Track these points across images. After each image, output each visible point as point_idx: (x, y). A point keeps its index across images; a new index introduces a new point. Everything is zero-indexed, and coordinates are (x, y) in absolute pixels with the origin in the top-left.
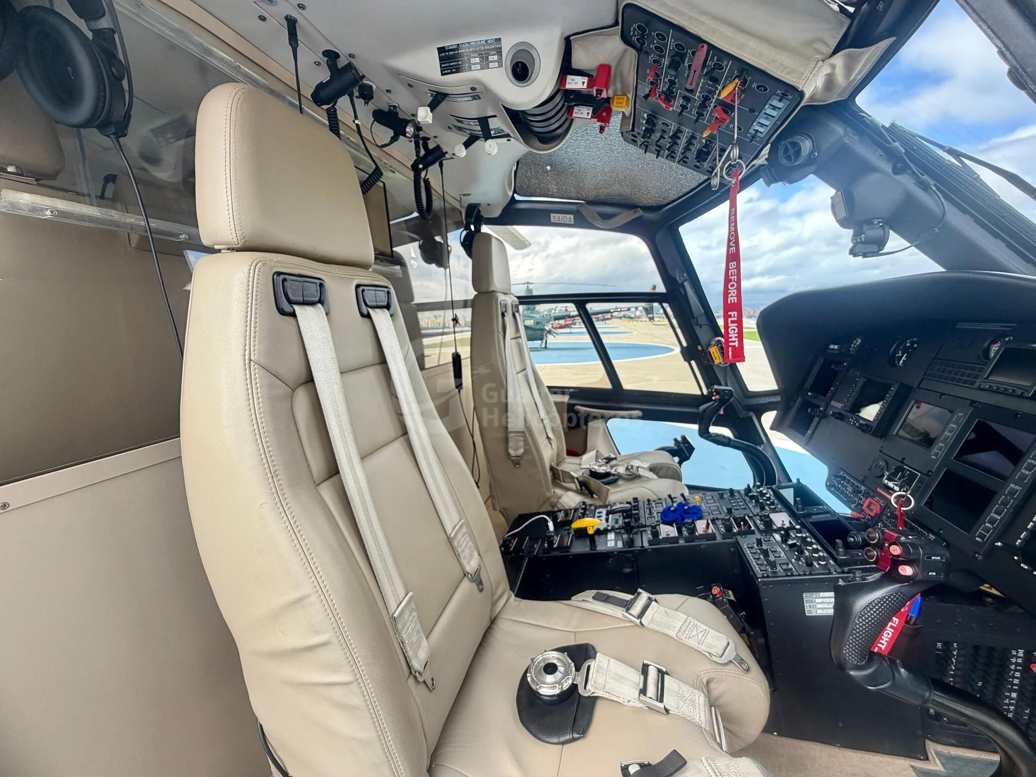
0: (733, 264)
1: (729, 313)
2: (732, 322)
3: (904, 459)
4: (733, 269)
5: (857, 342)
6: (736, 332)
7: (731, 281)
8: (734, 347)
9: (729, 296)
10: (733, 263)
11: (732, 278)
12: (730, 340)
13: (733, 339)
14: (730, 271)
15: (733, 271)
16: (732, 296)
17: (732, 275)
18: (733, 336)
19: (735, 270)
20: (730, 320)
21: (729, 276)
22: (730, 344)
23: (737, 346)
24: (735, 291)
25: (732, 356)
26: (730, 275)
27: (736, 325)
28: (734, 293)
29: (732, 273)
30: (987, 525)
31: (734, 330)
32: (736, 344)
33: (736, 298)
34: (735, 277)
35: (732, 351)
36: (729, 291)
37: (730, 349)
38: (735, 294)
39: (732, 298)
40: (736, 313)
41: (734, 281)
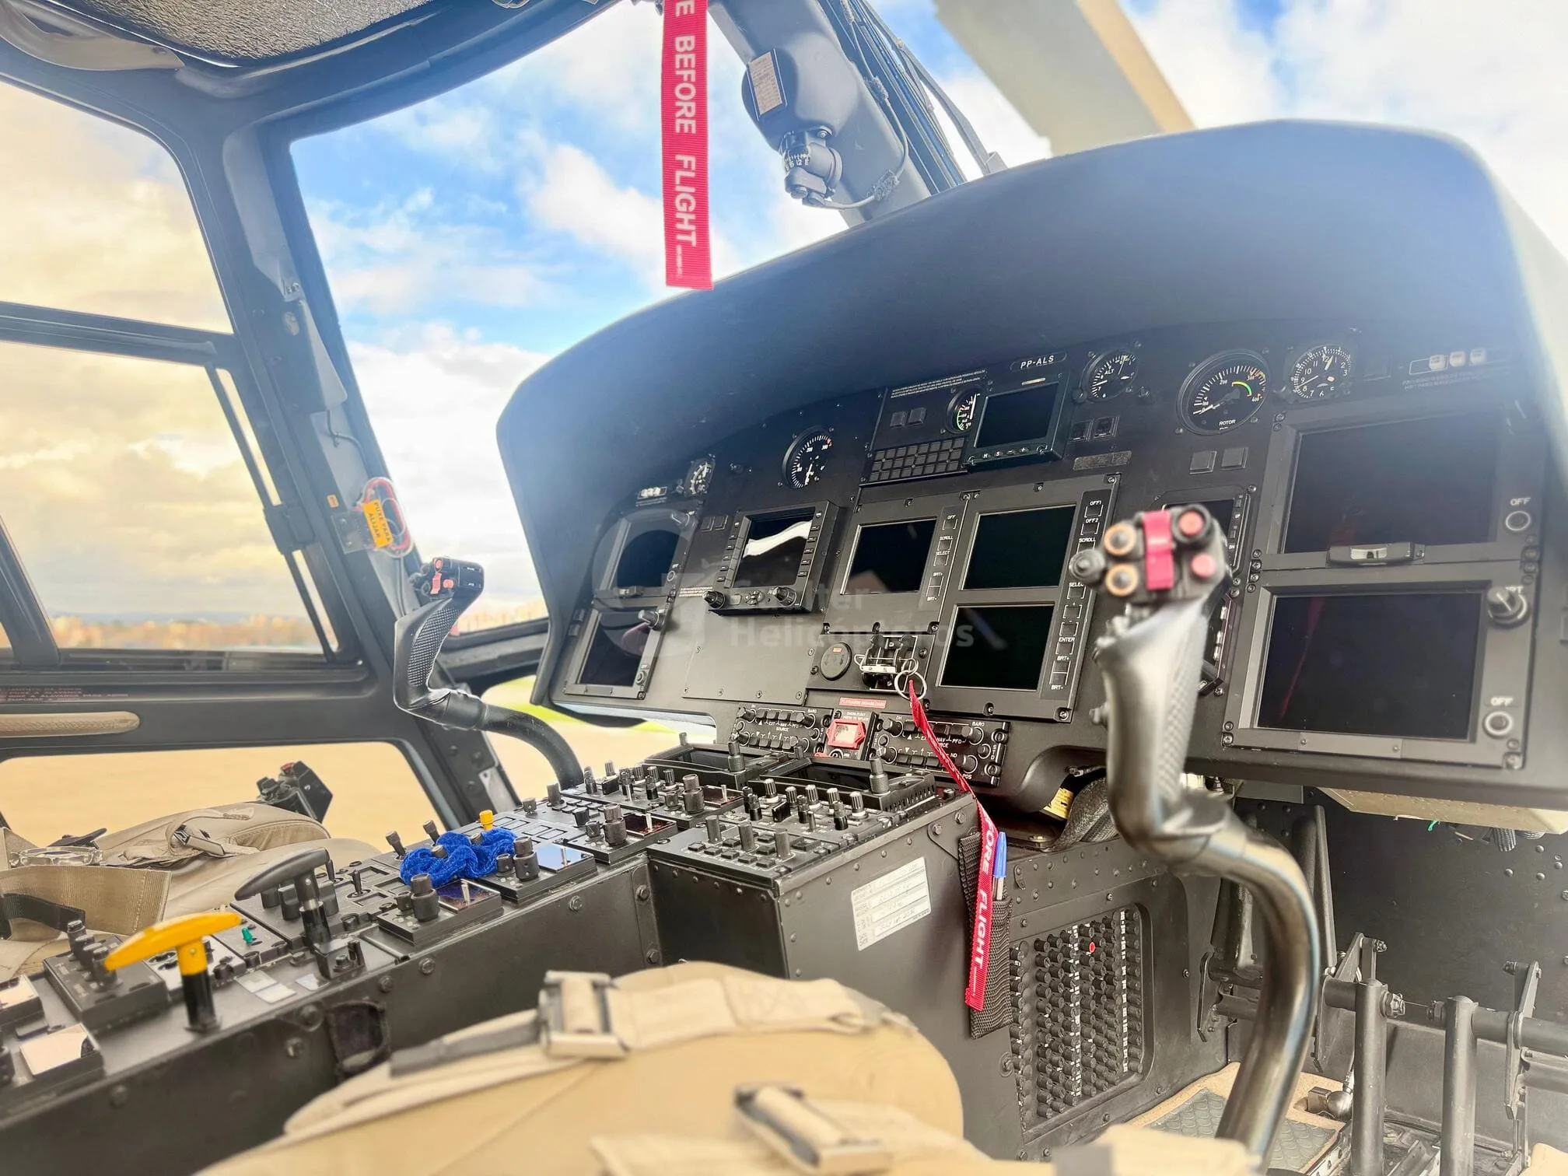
0: (685, 42)
1: (679, 157)
2: (685, 181)
3: (877, 624)
4: (686, 52)
5: (701, 473)
6: (692, 208)
7: (680, 79)
8: (686, 245)
9: (678, 114)
10: (685, 39)
11: (685, 73)
12: (679, 226)
13: (686, 226)
14: (678, 57)
15: (686, 57)
16: (683, 117)
17: (682, 68)
18: (687, 217)
19: (692, 57)
20: (679, 174)
21: (674, 69)
22: (680, 237)
23: (694, 244)
24: (693, 105)
25: (684, 267)
26: (678, 65)
27: (692, 190)
28: (689, 109)
29: (682, 61)
30: (1060, 658)
31: (689, 203)
32: (693, 239)
33: (693, 123)
34: (693, 73)
35: (684, 254)
36: (678, 104)
37: (679, 249)
38: (693, 113)
39: (686, 123)
40: (693, 159)
41: (689, 81)
